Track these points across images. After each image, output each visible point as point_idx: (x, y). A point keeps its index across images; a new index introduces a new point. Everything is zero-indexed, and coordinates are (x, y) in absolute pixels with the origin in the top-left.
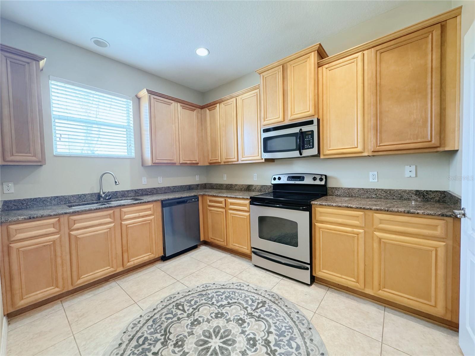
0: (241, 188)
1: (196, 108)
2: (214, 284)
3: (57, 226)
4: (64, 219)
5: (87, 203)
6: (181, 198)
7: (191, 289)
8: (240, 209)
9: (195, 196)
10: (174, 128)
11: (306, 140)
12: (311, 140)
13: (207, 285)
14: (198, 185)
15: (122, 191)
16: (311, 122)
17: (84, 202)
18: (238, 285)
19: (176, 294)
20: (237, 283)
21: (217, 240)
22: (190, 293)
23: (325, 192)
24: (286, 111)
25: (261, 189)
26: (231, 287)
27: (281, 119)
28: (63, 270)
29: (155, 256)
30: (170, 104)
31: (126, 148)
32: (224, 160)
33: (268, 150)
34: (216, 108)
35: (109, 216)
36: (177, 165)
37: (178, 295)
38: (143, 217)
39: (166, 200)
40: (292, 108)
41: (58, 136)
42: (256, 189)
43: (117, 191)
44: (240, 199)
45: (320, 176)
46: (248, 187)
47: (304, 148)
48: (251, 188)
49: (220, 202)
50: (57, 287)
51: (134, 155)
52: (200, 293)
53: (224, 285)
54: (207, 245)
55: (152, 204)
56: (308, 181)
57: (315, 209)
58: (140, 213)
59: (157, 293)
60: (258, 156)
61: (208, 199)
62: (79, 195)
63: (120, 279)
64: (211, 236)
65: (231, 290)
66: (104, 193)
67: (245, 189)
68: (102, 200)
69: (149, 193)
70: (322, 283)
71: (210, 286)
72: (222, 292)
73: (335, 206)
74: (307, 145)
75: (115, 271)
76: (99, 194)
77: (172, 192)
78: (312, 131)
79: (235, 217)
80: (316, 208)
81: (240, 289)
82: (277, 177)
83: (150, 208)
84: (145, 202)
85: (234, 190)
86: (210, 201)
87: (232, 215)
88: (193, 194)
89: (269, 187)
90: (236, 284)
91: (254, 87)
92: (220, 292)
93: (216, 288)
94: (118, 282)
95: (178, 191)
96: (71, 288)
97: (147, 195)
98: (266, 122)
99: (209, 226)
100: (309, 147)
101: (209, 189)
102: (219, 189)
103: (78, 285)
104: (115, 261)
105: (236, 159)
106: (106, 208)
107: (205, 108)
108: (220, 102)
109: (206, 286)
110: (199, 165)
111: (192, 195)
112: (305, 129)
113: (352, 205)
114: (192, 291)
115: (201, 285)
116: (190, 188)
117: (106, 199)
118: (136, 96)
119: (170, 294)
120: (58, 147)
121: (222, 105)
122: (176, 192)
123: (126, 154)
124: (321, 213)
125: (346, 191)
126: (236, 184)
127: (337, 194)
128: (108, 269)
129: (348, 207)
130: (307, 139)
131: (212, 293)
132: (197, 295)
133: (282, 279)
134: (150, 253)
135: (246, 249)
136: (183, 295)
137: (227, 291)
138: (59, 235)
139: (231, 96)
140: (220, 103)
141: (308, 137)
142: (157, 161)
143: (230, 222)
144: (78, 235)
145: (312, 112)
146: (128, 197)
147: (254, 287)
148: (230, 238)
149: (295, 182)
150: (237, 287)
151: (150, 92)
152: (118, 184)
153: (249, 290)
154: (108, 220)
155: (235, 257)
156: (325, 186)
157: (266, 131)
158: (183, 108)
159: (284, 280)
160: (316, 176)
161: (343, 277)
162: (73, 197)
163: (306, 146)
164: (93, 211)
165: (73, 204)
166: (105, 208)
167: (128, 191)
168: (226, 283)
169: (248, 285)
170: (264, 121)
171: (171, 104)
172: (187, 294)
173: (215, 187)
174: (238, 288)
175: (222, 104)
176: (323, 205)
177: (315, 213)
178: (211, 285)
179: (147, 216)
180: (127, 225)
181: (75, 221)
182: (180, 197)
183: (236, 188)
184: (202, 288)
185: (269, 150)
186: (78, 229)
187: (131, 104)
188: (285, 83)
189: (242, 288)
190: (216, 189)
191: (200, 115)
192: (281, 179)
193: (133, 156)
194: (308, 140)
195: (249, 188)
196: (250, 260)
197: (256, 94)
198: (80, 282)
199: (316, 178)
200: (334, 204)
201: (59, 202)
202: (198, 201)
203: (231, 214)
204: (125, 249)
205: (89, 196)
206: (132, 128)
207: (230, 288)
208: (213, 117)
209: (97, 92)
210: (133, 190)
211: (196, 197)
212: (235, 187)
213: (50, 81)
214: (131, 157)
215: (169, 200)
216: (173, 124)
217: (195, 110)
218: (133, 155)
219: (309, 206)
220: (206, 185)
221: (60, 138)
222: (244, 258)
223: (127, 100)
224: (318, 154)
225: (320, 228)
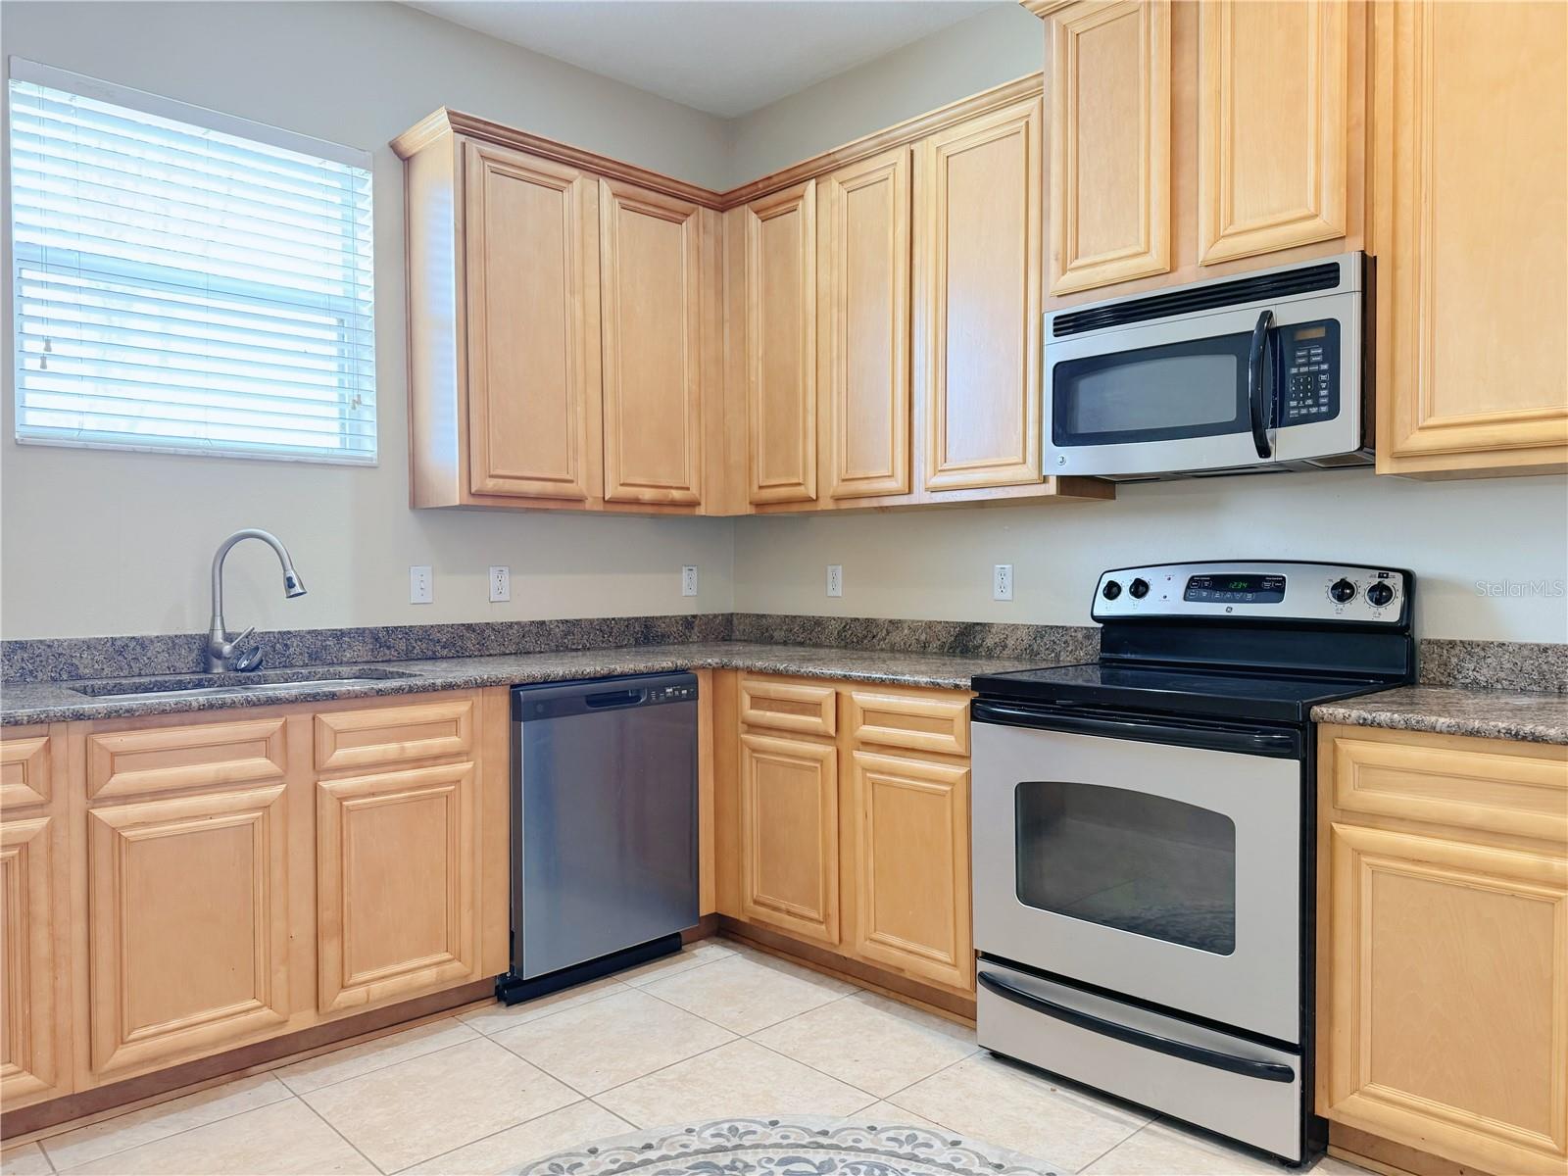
0: (923, 637)
1: (695, 206)
2: (774, 1123)
3: (41, 775)
4: (69, 742)
5: (155, 684)
6: (608, 677)
7: (657, 1140)
8: (918, 746)
9: (676, 671)
10: (579, 313)
11: (1294, 371)
12: (1324, 372)
13: (737, 1124)
14: (688, 622)
15: (309, 632)
16: (1325, 277)
17: (140, 675)
18: (903, 1138)
19: (579, 1155)
20: (899, 1128)
21: (789, 913)
22: (652, 1155)
23: (1402, 667)
24: (1185, 220)
25: (1035, 647)
26: (862, 1146)
27: (1156, 260)
28: (54, 990)
29: (468, 970)
30: (559, 186)
31: (334, 412)
32: (834, 485)
33: (1080, 432)
34: (801, 203)
35: (261, 745)
36: (588, 505)
37: (592, 1158)
38: (418, 762)
39: (533, 684)
40: (1218, 200)
41: (38, 347)
42: (1005, 647)
43: (289, 632)
44: (916, 687)
45: (1377, 572)
46: (961, 634)
47: (1280, 420)
48: (978, 641)
49: (812, 708)
50: (29, 1068)
51: (376, 449)
52: (701, 1158)
53: (825, 1133)
54: (733, 940)
55: (466, 699)
56: (1305, 602)
57: (1335, 749)
58: (408, 739)
59: (487, 1142)
60: (1024, 462)
61: (745, 688)
62: (118, 643)
63: (300, 1072)
64: (753, 886)
65: (863, 1157)
66: (228, 638)
67: (942, 646)
68: (220, 670)
69: (444, 647)
70: (1367, 1163)
71: (754, 1132)
72: (817, 1164)
73: (1444, 729)
74: (1298, 399)
75: (283, 1023)
76: (206, 640)
77: (557, 650)
78: (1332, 326)
79: (889, 785)
80: (1338, 741)
81: (913, 1158)
82: (1125, 580)
83: (456, 721)
84: (433, 688)
85: (882, 650)
86: (758, 701)
87: (868, 775)
88: (666, 663)
89: (1080, 636)
90: (891, 1134)
91: (1016, 88)
92: (808, 1161)
93: (785, 1142)
94: (295, 1082)
95: (585, 648)
96: (85, 1083)
97: (434, 658)
98: (1072, 280)
99: (747, 841)
100: (1314, 410)
101: (748, 641)
102: (801, 644)
103: (113, 1071)
104: (280, 978)
105: (898, 483)
106: (254, 705)
107: (742, 203)
108: (820, 173)
109: (733, 1130)
110: (701, 511)
111: (664, 665)
112: (1290, 310)
113: (1541, 728)
114: (660, 1148)
115: (708, 1127)
116: (646, 633)
117: (237, 670)
118: (394, 147)
119: (549, 1153)
120: (31, 399)
121: (833, 186)
122: (577, 650)
123: (334, 442)
124: (1364, 766)
125: (1527, 666)
126: (895, 617)
127: (1475, 681)
128: (247, 1011)
129: (1518, 737)
130: (1304, 365)
131: (763, 1163)
132: (689, 1165)
133: (1143, 1128)
134: (447, 956)
135: (947, 968)
136: (617, 1161)
137: (843, 1161)
138: (44, 821)
139: (886, 137)
140: (819, 175)
141: (1309, 356)
142: (491, 485)
143: (860, 817)
144: (123, 828)
145: (1330, 219)
146: (341, 664)
147: (984, 1151)
148: (861, 901)
149: (1230, 609)
150: (893, 1146)
151: (466, 127)
152: (301, 591)
153: (957, 1165)
154: (260, 764)
155: (887, 1010)
156: (1402, 630)
157: (1069, 324)
158: (628, 204)
159: (1154, 1133)
160: (1351, 576)
161: (1487, 1122)
162: (89, 647)
163: (1293, 404)
164: (191, 716)
165: (91, 683)
166: (249, 702)
167: (339, 635)
168: (838, 1125)
169: (955, 1143)
170: (1064, 271)
171: (564, 184)
172: (638, 1158)
173: (778, 635)
174: (901, 1151)
175: (835, 184)
176: (1380, 725)
177: (1335, 771)
178: (755, 1127)
179: (436, 759)
180: (341, 800)
181: (113, 755)
182: (605, 671)
183: (896, 638)
184: (713, 1136)
185: (1083, 428)
186: (126, 798)
187: (367, 189)
188: (1187, 60)
189: (921, 1153)
190: (785, 643)
191: (711, 242)
192: (1150, 593)
193: (369, 455)
194: (1309, 373)
195: (964, 640)
196: (966, 1030)
197: (1023, 123)
198: (126, 1058)
199: (1349, 586)
200: (1443, 722)
201: (31, 672)
202: (694, 696)
203: (865, 770)
204: (327, 915)
205: (158, 646)
206: (367, 310)
207: (859, 1150)
208: (782, 254)
209: (212, 132)
210: (364, 629)
211: (685, 679)
212: (888, 633)
213: (10, 81)
214: (360, 462)
215: (547, 682)
216: (573, 293)
217: (687, 215)
218: (369, 447)
219: (1303, 729)
220: (731, 622)
221: (43, 359)
222: (937, 1016)
223: (348, 171)
224: (1361, 449)
225: (1359, 852)
